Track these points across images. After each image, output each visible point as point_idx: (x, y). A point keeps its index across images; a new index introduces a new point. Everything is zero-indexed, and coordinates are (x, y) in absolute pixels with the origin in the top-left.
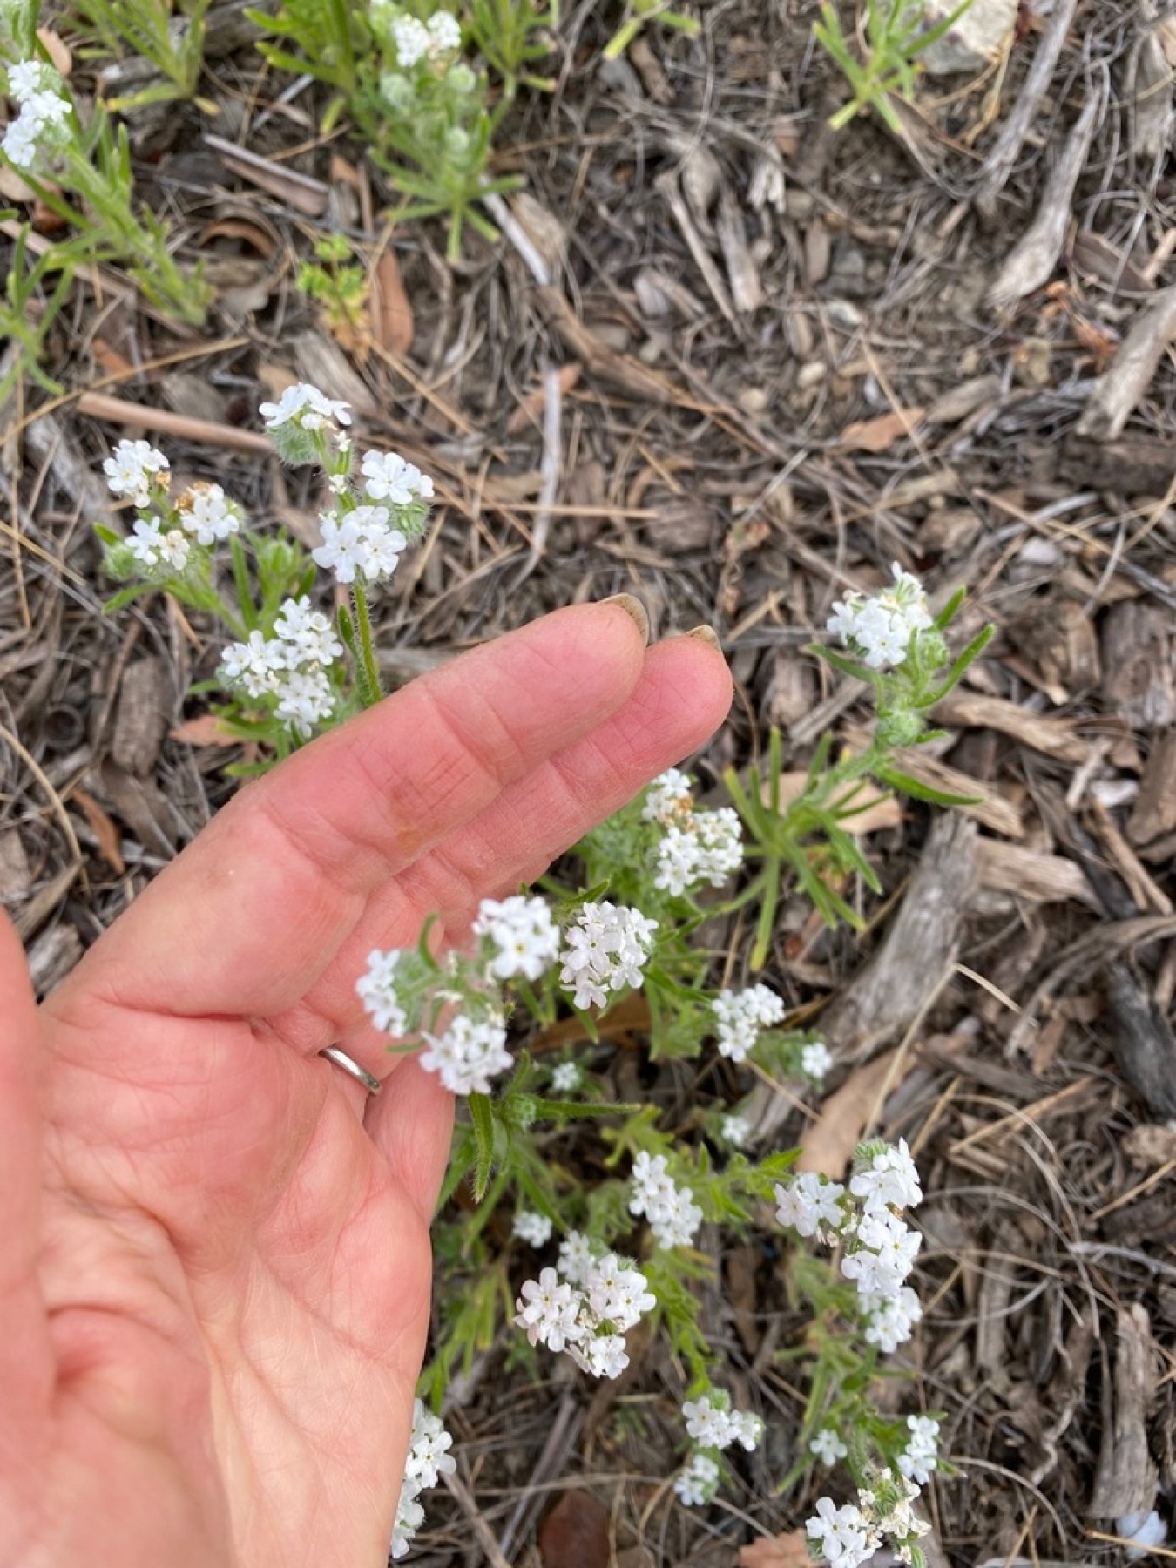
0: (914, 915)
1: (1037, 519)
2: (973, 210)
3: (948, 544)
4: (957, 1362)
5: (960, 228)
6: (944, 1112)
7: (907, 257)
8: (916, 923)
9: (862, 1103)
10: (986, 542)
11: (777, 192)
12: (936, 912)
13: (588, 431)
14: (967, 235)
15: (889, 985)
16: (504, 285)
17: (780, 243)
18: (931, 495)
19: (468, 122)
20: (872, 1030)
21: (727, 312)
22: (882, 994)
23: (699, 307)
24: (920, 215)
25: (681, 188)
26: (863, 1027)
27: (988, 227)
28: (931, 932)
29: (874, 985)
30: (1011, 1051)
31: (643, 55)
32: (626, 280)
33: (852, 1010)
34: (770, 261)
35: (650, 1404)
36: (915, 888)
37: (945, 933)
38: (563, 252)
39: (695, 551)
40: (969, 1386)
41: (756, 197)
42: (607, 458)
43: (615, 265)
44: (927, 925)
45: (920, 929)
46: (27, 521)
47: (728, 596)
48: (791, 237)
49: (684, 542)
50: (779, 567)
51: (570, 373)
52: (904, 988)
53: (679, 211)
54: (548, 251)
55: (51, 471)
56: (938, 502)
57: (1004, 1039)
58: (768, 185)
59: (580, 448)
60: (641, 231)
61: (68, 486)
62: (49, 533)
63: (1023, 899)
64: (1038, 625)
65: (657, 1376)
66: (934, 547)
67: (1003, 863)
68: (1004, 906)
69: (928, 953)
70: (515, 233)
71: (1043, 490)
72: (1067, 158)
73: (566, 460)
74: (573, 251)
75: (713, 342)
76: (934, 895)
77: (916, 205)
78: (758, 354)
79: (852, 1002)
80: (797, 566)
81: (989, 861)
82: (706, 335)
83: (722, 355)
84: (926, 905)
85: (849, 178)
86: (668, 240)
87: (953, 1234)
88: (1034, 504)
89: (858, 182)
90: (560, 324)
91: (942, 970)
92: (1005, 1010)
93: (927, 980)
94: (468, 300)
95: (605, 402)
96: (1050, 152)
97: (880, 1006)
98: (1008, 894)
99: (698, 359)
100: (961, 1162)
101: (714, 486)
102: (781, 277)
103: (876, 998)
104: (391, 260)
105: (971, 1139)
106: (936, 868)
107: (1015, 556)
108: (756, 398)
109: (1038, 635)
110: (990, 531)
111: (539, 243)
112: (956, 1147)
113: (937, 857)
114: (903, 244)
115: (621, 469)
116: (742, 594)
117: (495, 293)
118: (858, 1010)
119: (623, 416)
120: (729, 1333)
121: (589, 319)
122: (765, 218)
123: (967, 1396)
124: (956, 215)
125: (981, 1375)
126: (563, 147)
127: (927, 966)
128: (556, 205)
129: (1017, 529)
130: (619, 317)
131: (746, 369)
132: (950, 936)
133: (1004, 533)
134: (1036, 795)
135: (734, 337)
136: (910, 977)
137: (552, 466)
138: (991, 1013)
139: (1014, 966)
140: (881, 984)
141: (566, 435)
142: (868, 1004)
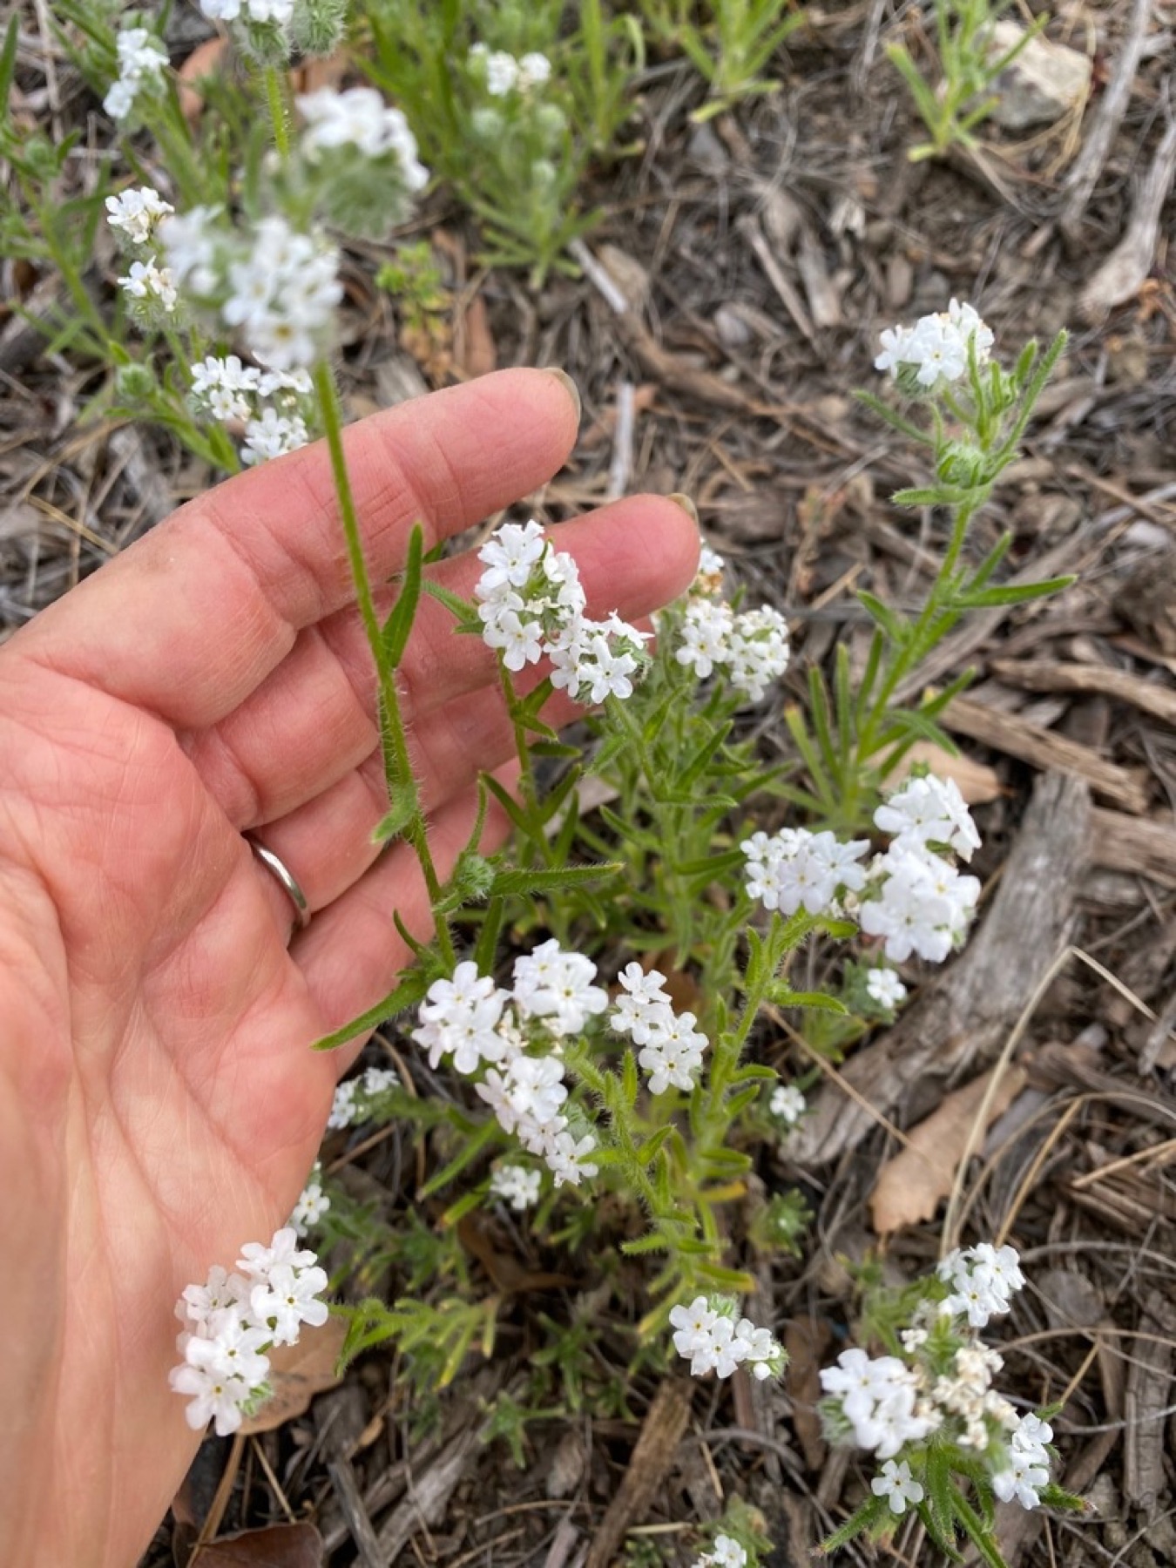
0: (1017, 888)
1: (1145, 502)
2: (1058, 235)
3: (1043, 527)
4: (1098, 1501)
5: (1045, 251)
6: (1062, 1141)
7: (991, 278)
8: (1019, 896)
9: (960, 1132)
10: (1086, 528)
11: (857, 221)
12: (1043, 883)
13: (661, 441)
14: (1053, 259)
15: (988, 973)
16: (586, 325)
17: (860, 273)
18: (1023, 480)
19: (556, 157)
20: (969, 1030)
21: (806, 330)
22: (979, 983)
23: (777, 330)
24: (1004, 239)
25: (763, 228)
26: (957, 1026)
27: (1075, 252)
28: (1038, 906)
29: (970, 973)
30: (1147, 1067)
31: (729, 128)
32: (709, 311)
33: (942, 1003)
34: (850, 289)
35: (674, 1534)
36: (1016, 855)
37: (1056, 908)
38: (647, 292)
39: (767, 540)
40: (1117, 1534)
41: (836, 223)
42: (678, 463)
43: (695, 299)
44: (1033, 898)
45: (1024, 905)
46: (91, 518)
47: (801, 575)
48: (872, 267)
49: (755, 529)
50: (859, 549)
51: (646, 393)
52: (1007, 975)
53: (760, 246)
54: (632, 292)
55: (123, 475)
56: (1031, 487)
57: (1135, 1053)
58: (848, 216)
59: (652, 456)
60: (723, 272)
61: (138, 488)
62: (112, 528)
63: (1151, 882)
64: (1149, 583)
65: (687, 1498)
66: (1028, 529)
67: (1123, 835)
68: (1129, 894)
69: (1036, 933)
70: (600, 277)
71: (1147, 473)
72: (1152, 179)
73: (636, 465)
74: (656, 290)
75: (791, 362)
76: (1039, 863)
77: (998, 231)
78: (838, 372)
79: (941, 993)
80: (879, 553)
81: (1106, 832)
82: (784, 354)
83: (802, 373)
84: (1031, 875)
85: (932, 216)
86: (749, 275)
87: (1083, 1307)
88: (1139, 488)
89: (941, 218)
90: (638, 346)
91: (1053, 950)
92: (1136, 1016)
93: (1035, 965)
94: (549, 338)
95: (682, 417)
96: (1135, 178)
97: (977, 996)
98: (1132, 876)
99: (776, 376)
100: (1088, 1200)
101: (791, 481)
102: (860, 304)
103: (973, 987)
104: (478, 307)
105: (1099, 1173)
106: (1041, 833)
107: (1119, 537)
108: (835, 407)
109: (1149, 594)
110: (1091, 517)
111: (623, 287)
112: (1080, 1181)
113: (1042, 819)
114: (986, 269)
115: (693, 472)
116: (817, 577)
117: (575, 329)
118: (950, 1001)
119: (698, 428)
120: (785, 1436)
121: (670, 346)
122: (846, 249)
123: (1115, 1551)
124: (1039, 239)
125: (1133, 1518)
126: (649, 207)
127: (1035, 947)
128: (641, 255)
129: (1123, 513)
130: (699, 342)
131: (827, 382)
132: (1063, 910)
133: (1107, 519)
134: (1159, 772)
135: (813, 353)
136: (1014, 961)
137: (622, 469)
138: (1118, 1015)
139: (1145, 960)
140: (978, 971)
141: (637, 444)
142: (961, 995)
